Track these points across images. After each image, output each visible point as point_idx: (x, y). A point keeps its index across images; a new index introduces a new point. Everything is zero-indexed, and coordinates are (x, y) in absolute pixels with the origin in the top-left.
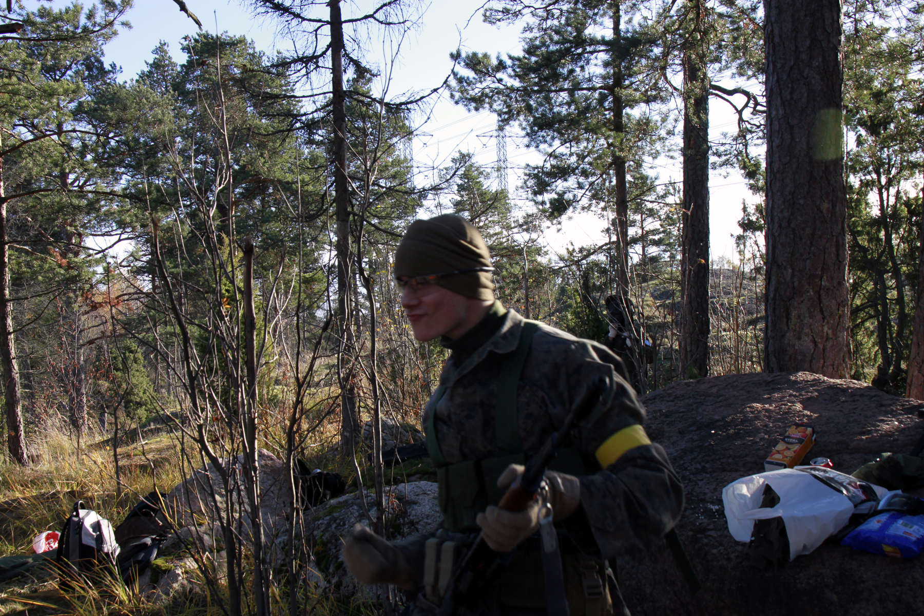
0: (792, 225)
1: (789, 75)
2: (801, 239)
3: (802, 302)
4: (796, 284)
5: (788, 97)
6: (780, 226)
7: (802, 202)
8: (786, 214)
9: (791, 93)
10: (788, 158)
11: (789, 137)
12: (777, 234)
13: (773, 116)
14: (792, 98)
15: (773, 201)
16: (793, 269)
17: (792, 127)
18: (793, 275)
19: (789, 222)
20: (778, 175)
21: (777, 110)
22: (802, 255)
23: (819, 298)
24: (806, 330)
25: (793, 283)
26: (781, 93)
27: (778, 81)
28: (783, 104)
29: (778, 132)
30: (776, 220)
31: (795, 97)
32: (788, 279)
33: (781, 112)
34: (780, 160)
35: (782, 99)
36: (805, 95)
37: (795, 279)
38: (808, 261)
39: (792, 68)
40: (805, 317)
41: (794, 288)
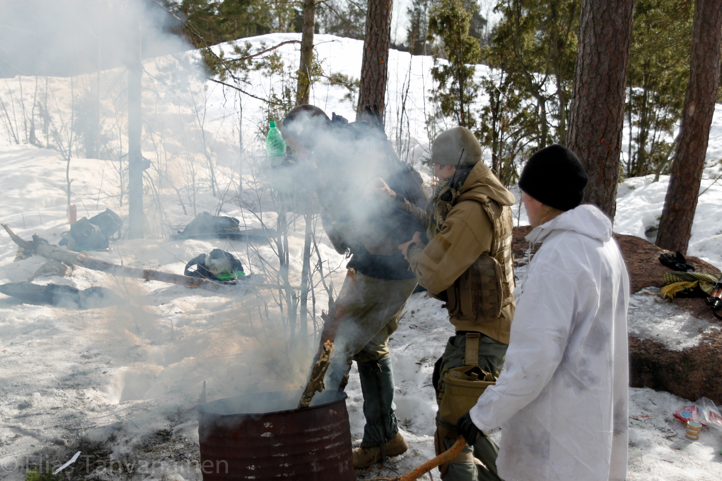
0: (592, 122)
1: (602, 17)
2: (597, 131)
3: (592, 175)
4: (590, 162)
5: (600, 31)
6: (583, 121)
7: (600, 106)
8: (589, 113)
9: (602, 29)
10: (595, 74)
12: (580, 126)
13: (586, 42)
15: (580, 102)
16: (589, 152)
18: (589, 156)
19: (590, 119)
20: (586, 85)
22: (596, 143)
23: (604, 173)
24: (593, 194)
25: (588, 161)
26: (594, 28)
27: (593, 18)
30: (581, 116)
32: (585, 158)
36: (611, 32)
37: (590, 159)
38: (599, 148)
39: (604, 11)
40: (593, 186)
41: (588, 165)
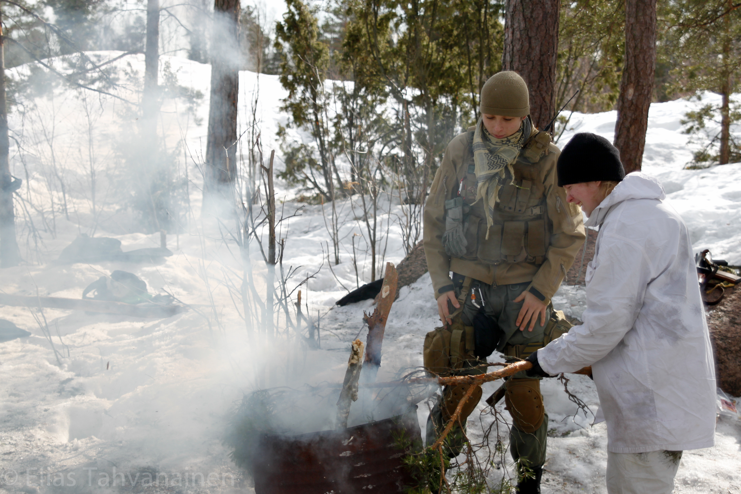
11: (528, 44)
14: (532, 17)
17: (530, 38)
21: (519, 23)
26: (523, 12)
28: (525, 19)
29: (519, 40)
31: (534, 16)
33: (522, 25)
34: (519, 61)
35: (523, 16)
